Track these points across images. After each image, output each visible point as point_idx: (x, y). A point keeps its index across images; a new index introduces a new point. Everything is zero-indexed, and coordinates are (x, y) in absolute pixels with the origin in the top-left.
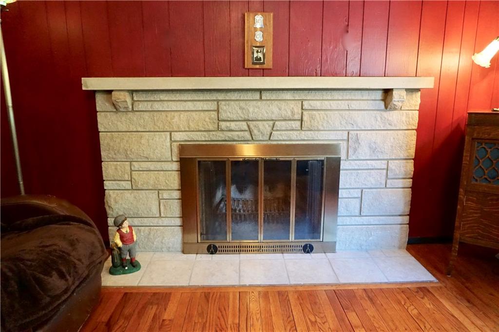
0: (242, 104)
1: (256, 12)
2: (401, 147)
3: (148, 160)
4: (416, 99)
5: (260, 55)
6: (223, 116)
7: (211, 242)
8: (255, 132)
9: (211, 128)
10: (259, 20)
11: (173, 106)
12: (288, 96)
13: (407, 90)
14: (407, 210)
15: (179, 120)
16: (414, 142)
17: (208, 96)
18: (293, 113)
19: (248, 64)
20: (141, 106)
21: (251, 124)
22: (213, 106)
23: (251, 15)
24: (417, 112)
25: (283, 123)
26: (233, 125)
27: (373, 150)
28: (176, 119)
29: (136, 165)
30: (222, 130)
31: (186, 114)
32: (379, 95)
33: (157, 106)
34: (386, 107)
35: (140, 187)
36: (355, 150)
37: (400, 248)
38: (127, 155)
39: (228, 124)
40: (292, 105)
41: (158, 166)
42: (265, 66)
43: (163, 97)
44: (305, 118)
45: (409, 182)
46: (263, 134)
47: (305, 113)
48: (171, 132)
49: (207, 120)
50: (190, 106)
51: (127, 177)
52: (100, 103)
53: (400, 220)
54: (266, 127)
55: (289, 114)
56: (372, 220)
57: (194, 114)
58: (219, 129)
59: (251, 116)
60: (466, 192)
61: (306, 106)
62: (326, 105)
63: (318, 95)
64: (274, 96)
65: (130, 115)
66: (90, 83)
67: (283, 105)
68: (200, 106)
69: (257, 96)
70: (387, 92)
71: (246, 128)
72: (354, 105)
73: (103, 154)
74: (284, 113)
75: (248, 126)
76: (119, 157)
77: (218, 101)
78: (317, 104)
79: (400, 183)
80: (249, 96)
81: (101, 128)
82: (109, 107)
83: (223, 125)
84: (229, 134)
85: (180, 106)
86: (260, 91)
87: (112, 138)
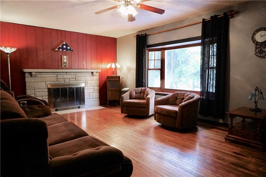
0: (63, 75)
1: (64, 55)
2: (96, 84)
3: (40, 89)
4: (98, 74)
5: (65, 65)
6: (58, 78)
7: (56, 108)
8: (66, 81)
9: (55, 80)
10: (65, 57)
11: (46, 76)
12: (72, 73)
13: (96, 72)
14: (99, 97)
15: (48, 79)
16: (98, 82)
17: (54, 73)
18: (74, 77)
19: (63, 66)
20: (38, 76)
21: (65, 79)
22: (56, 76)
23: (63, 56)
24: (98, 77)
25: (72, 79)
26: (61, 80)
27: (91, 84)
28: (47, 79)
29: (36, 90)
30: (58, 81)
31: (50, 77)
32: (91, 73)
33: (42, 76)
34: (92, 75)
35: (37, 96)
36: (87, 84)
37: (98, 105)
38: (34, 88)
39: (59, 80)
40: (74, 75)
41: (42, 90)
42: (67, 67)
43: (44, 73)
44: (76, 78)
45: (98, 91)
46: (67, 82)
47: (76, 77)
48: (46, 82)
49: (55, 79)
50: (50, 76)
51: (34, 93)
52: (27, 75)
53: (97, 99)
54: (68, 80)
55: (73, 77)
56: (92, 100)
57: (51, 78)
58: (57, 81)
59: (65, 78)
60: (108, 90)
61: (76, 75)
62: (80, 75)
63: (79, 73)
64: (69, 73)
65: (35, 78)
66: (26, 70)
67: (72, 75)
68: (53, 76)
69: (66, 73)
70: (92, 72)
71: (63, 80)
72: (86, 75)
73: (27, 88)
74: (72, 77)
75: (64, 80)
76: (32, 88)
77: (57, 74)
78: (79, 75)
79: (97, 91)
80: (64, 73)
81: (26, 81)
82: (29, 76)
83: (58, 80)
84: (60, 82)
85: (48, 76)
86: (66, 72)
87: (30, 84)
